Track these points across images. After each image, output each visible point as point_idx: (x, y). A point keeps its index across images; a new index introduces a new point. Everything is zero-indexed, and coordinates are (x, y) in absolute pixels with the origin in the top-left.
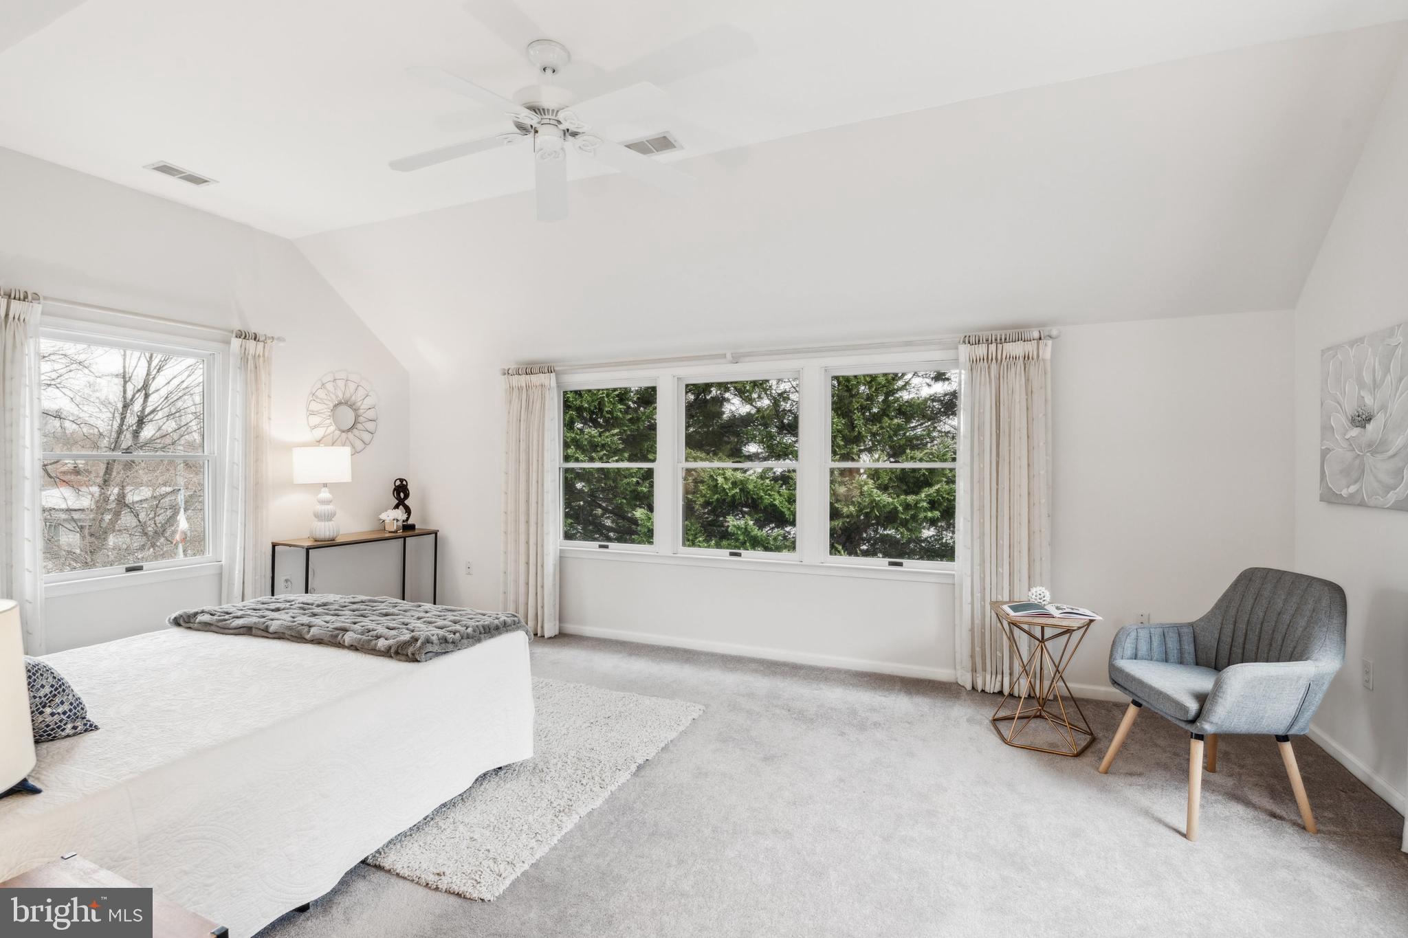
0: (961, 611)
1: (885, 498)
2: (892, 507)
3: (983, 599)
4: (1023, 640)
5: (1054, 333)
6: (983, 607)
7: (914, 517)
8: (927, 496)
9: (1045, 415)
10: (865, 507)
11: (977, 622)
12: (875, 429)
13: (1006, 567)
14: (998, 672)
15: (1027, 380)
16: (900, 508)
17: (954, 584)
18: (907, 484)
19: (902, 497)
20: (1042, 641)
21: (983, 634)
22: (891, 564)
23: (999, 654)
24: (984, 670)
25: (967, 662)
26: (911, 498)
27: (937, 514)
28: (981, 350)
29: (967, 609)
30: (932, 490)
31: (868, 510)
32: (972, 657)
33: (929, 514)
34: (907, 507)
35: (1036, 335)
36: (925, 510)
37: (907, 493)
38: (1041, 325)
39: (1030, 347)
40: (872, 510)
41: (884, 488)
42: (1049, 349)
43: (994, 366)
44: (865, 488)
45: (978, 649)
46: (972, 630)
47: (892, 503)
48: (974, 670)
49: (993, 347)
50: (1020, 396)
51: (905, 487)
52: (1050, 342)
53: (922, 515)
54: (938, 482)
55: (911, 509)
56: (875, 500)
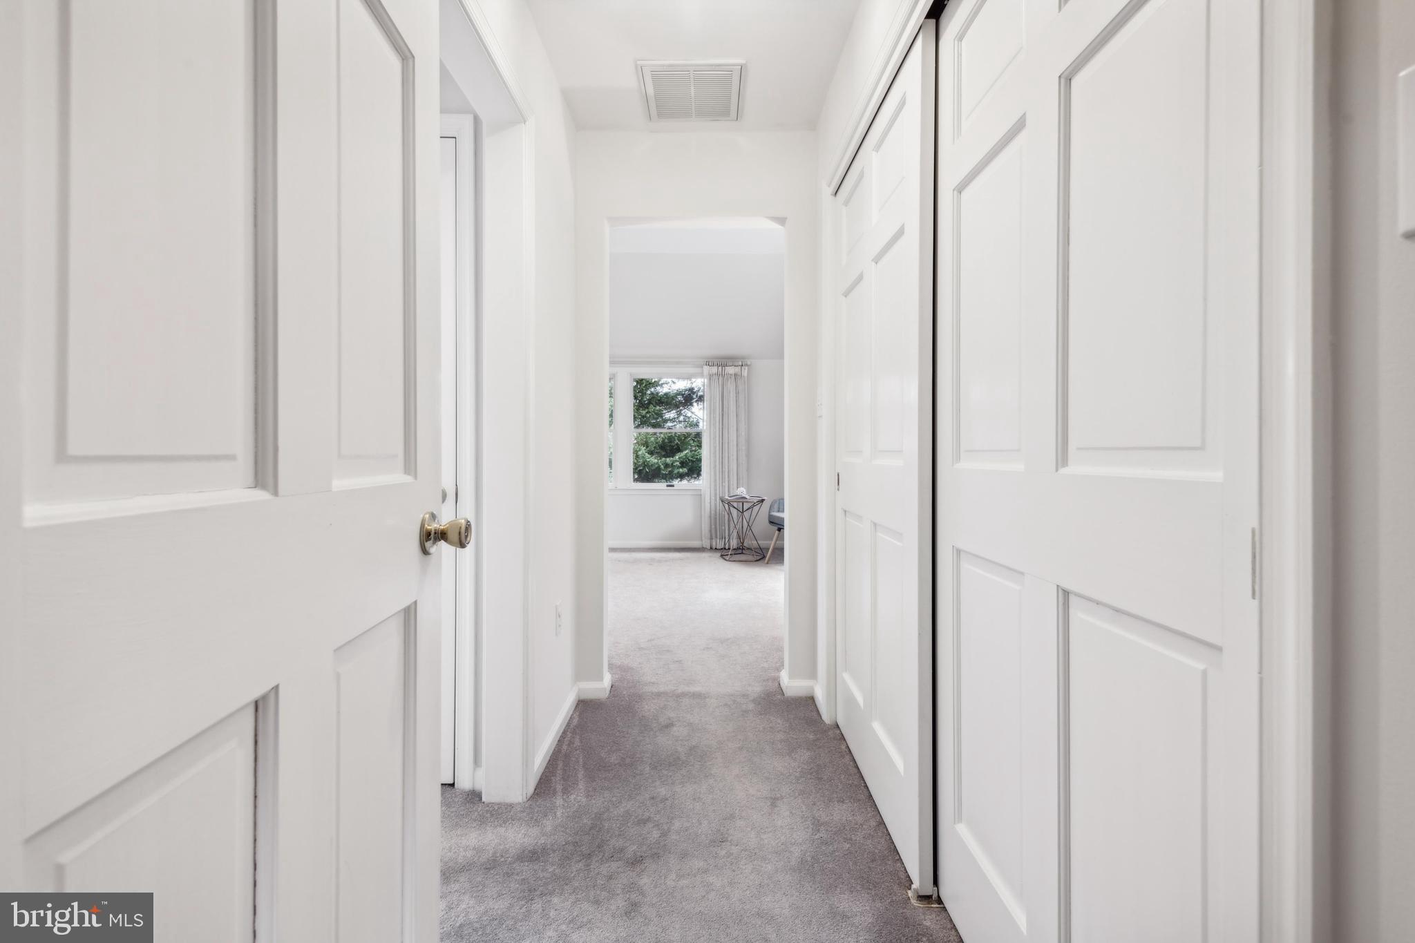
0: (705, 509)
1: (653, 460)
2: (656, 466)
3: (716, 494)
4: (734, 512)
5: (749, 363)
6: (716, 500)
7: (671, 472)
8: (679, 458)
9: (745, 405)
10: (640, 466)
11: (713, 512)
12: (644, 412)
13: (727, 482)
14: (723, 538)
15: (736, 387)
16: (662, 466)
17: (701, 495)
18: (666, 451)
19: (664, 459)
20: (743, 512)
21: (716, 518)
22: (668, 486)
23: (723, 528)
24: (716, 537)
25: (708, 535)
26: (668, 460)
27: (685, 470)
28: (714, 370)
29: (708, 505)
30: (683, 454)
31: (641, 468)
32: (711, 531)
33: (681, 470)
34: (667, 466)
35: (740, 363)
36: (679, 467)
37: (666, 456)
38: (743, 358)
39: (737, 370)
40: (644, 467)
41: (651, 453)
42: (746, 371)
43: (721, 378)
44: (640, 453)
45: (713, 527)
46: (710, 517)
47: (657, 463)
48: (711, 539)
49: (720, 368)
50: (733, 395)
51: (663, 453)
52: (746, 368)
53: (676, 471)
54: (686, 449)
55: (669, 467)
56: (646, 461)
